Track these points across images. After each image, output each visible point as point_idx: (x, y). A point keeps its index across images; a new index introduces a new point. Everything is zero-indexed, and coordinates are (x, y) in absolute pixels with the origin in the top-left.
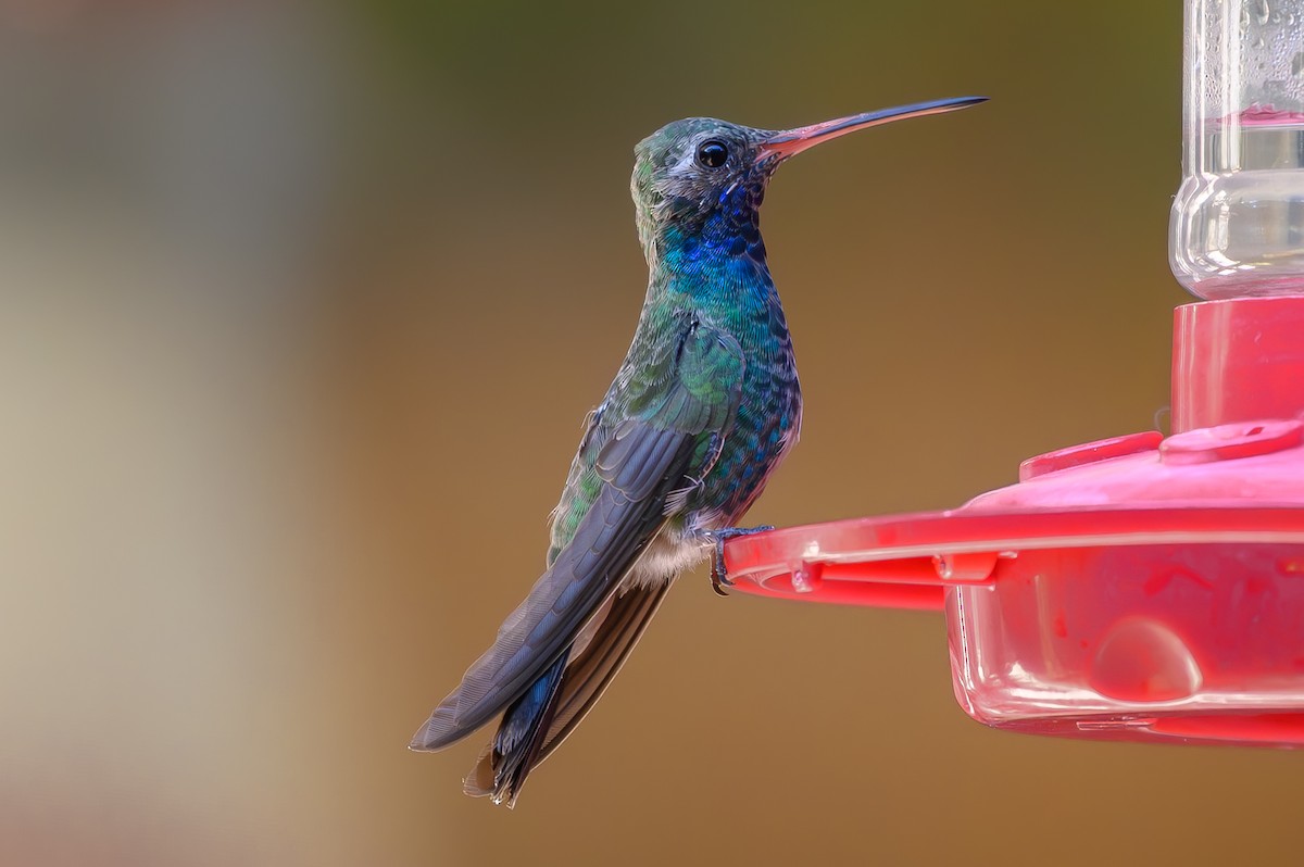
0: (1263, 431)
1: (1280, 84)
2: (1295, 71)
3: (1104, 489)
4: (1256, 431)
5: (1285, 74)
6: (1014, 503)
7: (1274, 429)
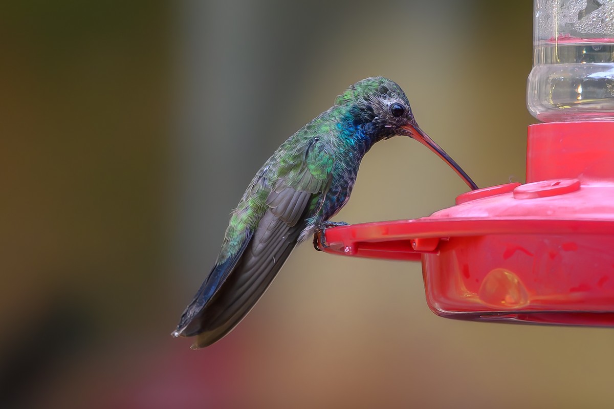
0: (560, 184)
1: (572, 25)
2: (580, 18)
3: (487, 210)
4: (557, 184)
5: (575, 20)
6: (448, 216)
7: (565, 183)
